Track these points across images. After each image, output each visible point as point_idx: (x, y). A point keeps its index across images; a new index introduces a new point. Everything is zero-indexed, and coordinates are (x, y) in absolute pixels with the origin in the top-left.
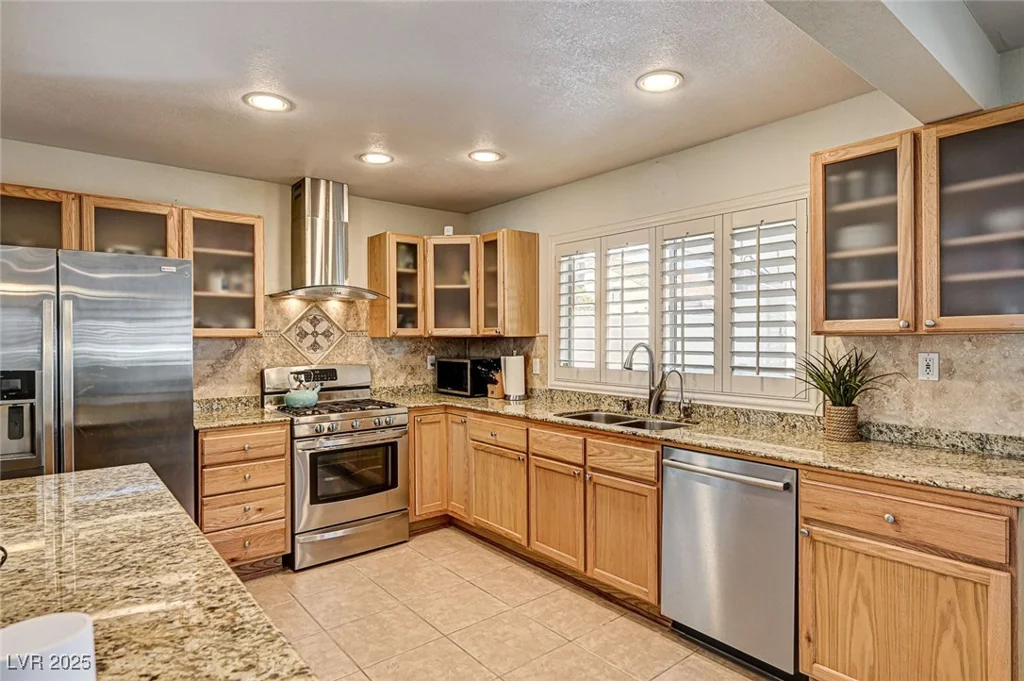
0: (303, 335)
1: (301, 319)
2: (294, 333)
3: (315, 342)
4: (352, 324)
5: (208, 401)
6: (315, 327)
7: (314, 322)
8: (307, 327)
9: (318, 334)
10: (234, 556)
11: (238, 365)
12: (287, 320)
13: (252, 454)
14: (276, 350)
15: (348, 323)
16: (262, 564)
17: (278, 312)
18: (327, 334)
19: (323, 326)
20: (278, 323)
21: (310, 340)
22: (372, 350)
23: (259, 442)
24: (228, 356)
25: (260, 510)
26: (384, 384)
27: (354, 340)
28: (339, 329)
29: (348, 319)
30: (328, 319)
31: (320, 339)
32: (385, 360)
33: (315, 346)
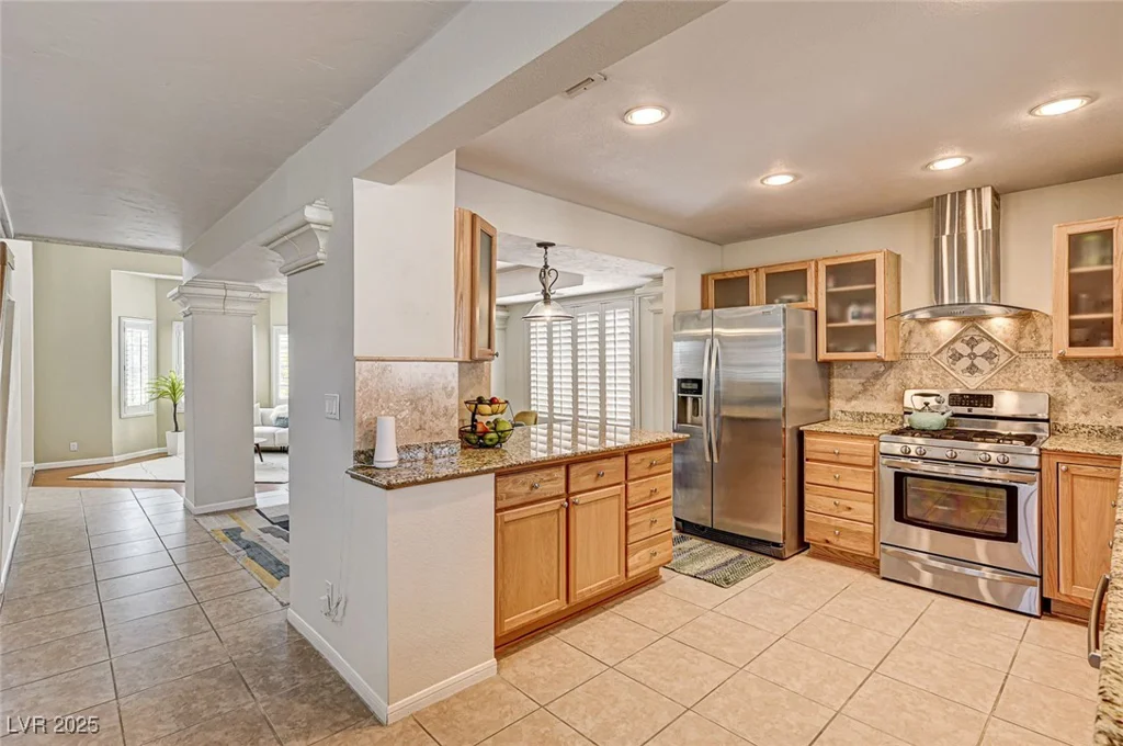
0: (957, 357)
1: (954, 341)
2: (945, 355)
3: (973, 365)
4: (1027, 343)
5: (858, 414)
6: (972, 348)
7: (972, 343)
8: (961, 348)
9: (975, 356)
10: (829, 539)
11: (885, 385)
12: (937, 342)
13: (843, 459)
14: (924, 372)
15: (1021, 343)
16: (861, 559)
17: (928, 335)
18: (989, 356)
19: (984, 347)
20: (928, 346)
21: (965, 362)
22: (1062, 376)
23: (848, 450)
24: (877, 376)
25: (850, 509)
26: (1082, 420)
27: (1031, 363)
28: (1006, 350)
29: (1020, 338)
30: (991, 339)
31: (979, 362)
32: (1088, 389)
33: (972, 369)
